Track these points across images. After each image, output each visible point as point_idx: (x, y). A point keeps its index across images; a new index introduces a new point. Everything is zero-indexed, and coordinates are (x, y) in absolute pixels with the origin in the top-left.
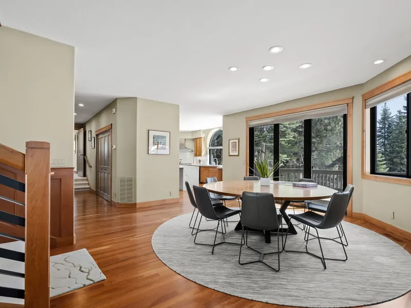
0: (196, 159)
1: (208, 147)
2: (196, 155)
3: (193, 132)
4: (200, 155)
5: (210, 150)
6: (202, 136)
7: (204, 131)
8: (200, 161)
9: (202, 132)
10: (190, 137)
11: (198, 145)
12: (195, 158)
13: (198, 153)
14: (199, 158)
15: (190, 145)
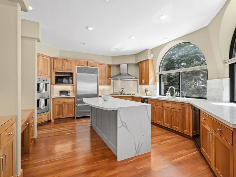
0: (141, 89)
1: (158, 71)
2: (141, 83)
3: (137, 55)
4: (147, 83)
5: (160, 76)
6: (150, 57)
7: (152, 51)
8: (146, 91)
9: (149, 52)
10: (133, 61)
11: (144, 71)
12: (139, 86)
13: (143, 80)
14: (144, 87)
15: (134, 71)
